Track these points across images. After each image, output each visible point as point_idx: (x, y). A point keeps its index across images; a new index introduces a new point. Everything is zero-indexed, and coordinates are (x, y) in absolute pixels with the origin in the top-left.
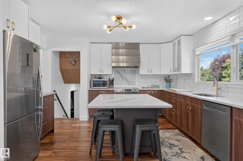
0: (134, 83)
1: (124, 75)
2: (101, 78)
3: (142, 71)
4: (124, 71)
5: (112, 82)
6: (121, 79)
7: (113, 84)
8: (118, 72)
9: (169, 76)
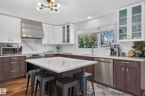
0: (37, 50)
1: (29, 44)
2: (11, 46)
3: (44, 41)
4: (30, 41)
5: (21, 50)
6: (27, 47)
7: (21, 51)
8: (25, 42)
9: (59, 45)
